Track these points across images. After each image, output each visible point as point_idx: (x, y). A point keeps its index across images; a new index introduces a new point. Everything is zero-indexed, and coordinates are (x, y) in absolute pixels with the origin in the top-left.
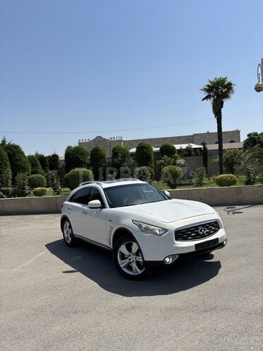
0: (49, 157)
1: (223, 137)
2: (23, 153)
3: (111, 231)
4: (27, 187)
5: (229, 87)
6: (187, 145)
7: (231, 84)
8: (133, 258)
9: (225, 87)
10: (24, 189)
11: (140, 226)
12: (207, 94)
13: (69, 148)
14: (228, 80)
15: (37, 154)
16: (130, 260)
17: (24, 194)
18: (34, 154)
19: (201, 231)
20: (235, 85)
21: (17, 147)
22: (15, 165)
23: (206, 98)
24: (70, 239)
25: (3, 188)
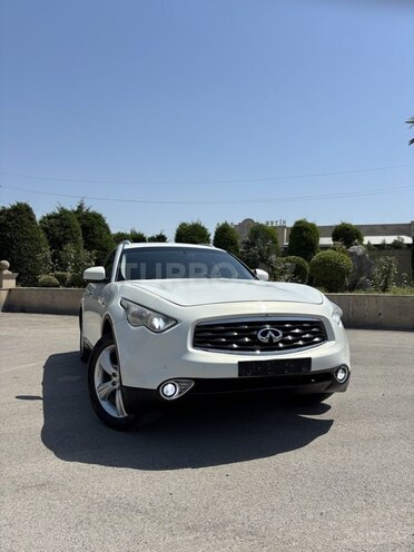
0: (152, 238)
11: (127, 310)
15: (133, 232)
16: (114, 384)
19: (265, 334)
21: (98, 217)
25: (59, 273)
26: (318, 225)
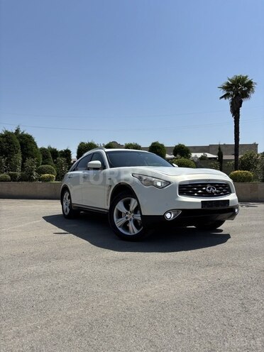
0: (61, 152)
1: (240, 149)
2: (35, 144)
3: (109, 191)
4: (35, 173)
5: (249, 85)
6: (202, 154)
7: (252, 82)
8: (131, 216)
9: (245, 85)
10: (32, 174)
11: (140, 178)
12: (225, 93)
13: (82, 144)
14: (249, 79)
15: (50, 148)
16: (127, 218)
17: (30, 180)
18: (46, 147)
19: (209, 189)
20: (256, 84)
21: (29, 137)
22: (26, 154)
23: (225, 96)
24: (68, 210)
25: (11, 172)
26: (165, 145)
